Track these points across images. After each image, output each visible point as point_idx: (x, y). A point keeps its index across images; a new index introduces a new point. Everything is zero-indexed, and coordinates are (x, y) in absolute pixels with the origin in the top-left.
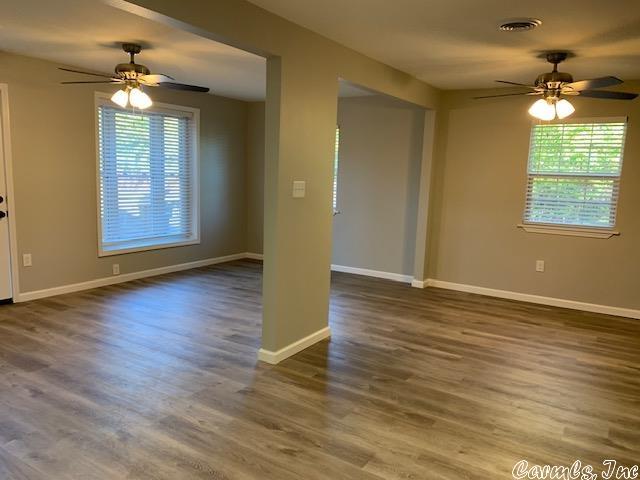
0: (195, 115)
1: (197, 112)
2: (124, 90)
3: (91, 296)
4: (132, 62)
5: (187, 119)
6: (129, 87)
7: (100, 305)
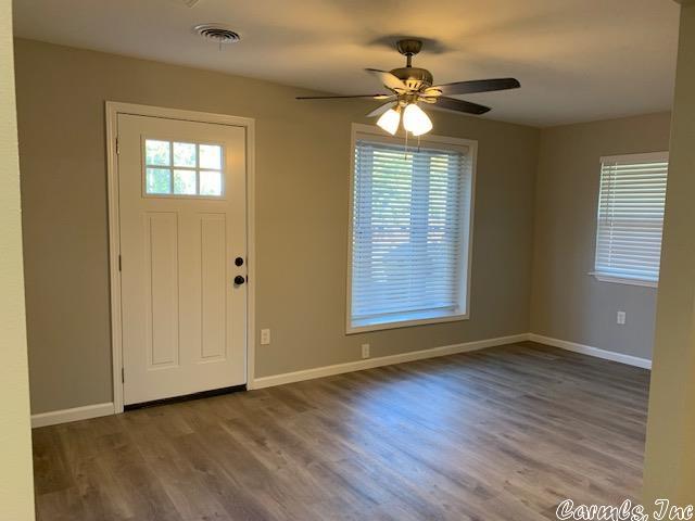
0: (472, 149)
1: (474, 145)
2: (395, 108)
3: (333, 387)
4: (409, 66)
5: (461, 154)
6: (402, 103)
7: (343, 404)
